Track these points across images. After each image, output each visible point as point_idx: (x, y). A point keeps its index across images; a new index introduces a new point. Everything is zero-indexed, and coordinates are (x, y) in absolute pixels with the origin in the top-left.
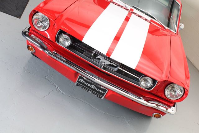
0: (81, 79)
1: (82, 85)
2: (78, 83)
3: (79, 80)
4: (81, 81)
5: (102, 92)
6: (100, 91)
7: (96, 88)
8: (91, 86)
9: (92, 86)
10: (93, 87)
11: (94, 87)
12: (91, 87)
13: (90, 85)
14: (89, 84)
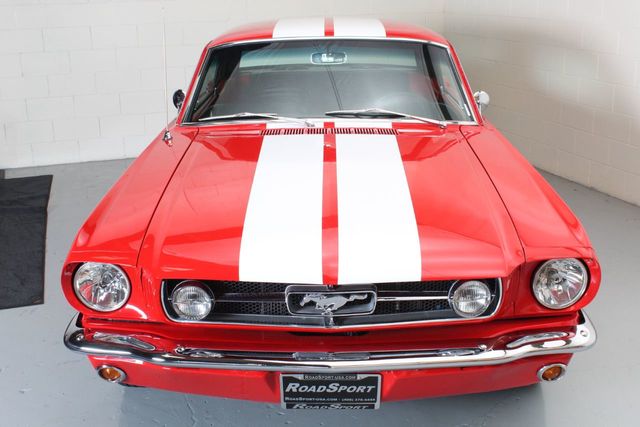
0: (290, 385)
1: (301, 399)
2: (287, 398)
3: (288, 390)
4: (294, 390)
5: (367, 389)
6: (361, 389)
7: (346, 387)
8: (328, 388)
9: (331, 386)
10: (334, 388)
11: (339, 387)
12: (328, 391)
13: (325, 387)
14: (320, 387)
